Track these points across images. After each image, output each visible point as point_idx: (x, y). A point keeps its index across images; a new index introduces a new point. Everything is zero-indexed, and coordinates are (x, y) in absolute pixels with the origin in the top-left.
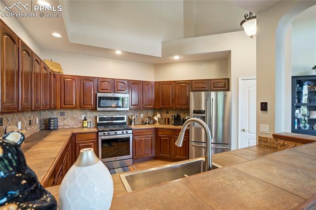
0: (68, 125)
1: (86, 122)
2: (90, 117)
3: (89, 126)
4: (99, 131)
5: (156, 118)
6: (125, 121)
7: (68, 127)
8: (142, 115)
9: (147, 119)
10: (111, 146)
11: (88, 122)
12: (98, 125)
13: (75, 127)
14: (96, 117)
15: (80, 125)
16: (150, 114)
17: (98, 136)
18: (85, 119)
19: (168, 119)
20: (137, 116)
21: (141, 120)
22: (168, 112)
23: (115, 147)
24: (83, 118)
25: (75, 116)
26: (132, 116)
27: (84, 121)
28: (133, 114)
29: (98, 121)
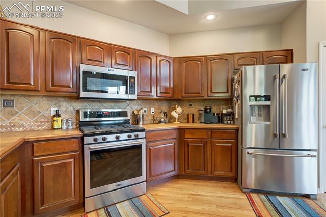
0: (22, 126)
1: (59, 119)
2: (66, 111)
3: (65, 127)
4: (84, 135)
5: (174, 114)
6: (129, 117)
7: (21, 129)
8: (153, 110)
9: (162, 115)
10: (102, 158)
11: (62, 121)
12: (81, 125)
13: (36, 129)
14: (78, 112)
15: (47, 125)
16: (165, 107)
17: (83, 144)
18: (57, 115)
19: (193, 115)
20: (145, 111)
21: (151, 118)
22: (191, 105)
23: (108, 160)
24: (53, 113)
25: (36, 108)
26: (138, 111)
27: (55, 119)
28: (139, 108)
29: (82, 119)
